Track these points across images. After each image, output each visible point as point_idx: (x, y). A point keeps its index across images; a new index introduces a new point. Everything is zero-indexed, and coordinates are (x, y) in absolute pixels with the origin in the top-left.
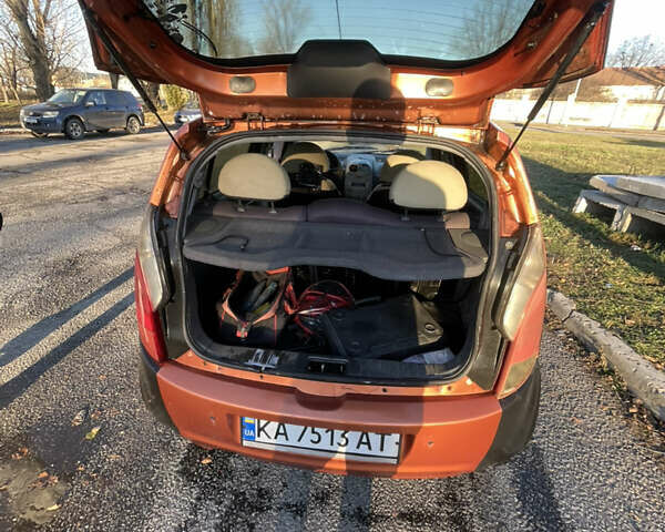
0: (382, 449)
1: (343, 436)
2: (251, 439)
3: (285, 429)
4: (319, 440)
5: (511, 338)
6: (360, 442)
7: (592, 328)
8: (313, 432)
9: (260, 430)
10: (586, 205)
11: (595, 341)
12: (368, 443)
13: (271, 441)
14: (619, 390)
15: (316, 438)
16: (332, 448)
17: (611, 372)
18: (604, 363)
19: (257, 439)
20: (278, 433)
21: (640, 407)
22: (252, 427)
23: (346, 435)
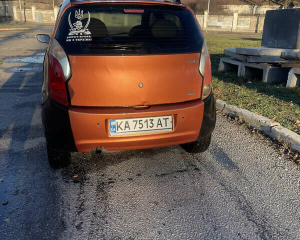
0: (166, 126)
1: (151, 123)
2: (115, 132)
3: (128, 125)
5: (203, 75)
6: (159, 124)
7: (234, 108)
8: (140, 124)
9: (118, 127)
10: (224, 66)
11: (236, 112)
12: (161, 124)
13: (124, 131)
14: (248, 127)
15: (141, 126)
16: (147, 129)
17: (244, 122)
18: (241, 120)
19: (117, 131)
20: (126, 127)
21: (256, 130)
22: (114, 127)
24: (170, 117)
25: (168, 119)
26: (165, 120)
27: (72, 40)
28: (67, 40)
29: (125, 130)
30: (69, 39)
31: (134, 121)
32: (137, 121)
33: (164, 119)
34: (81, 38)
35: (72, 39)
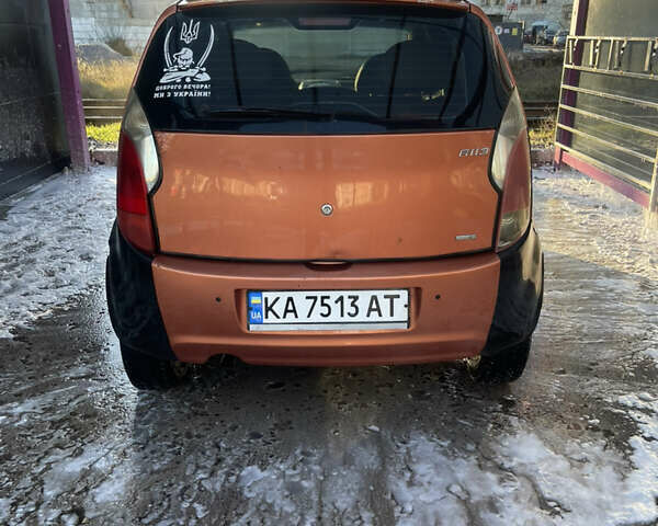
4: (329, 313)
8: (323, 304)
23: (356, 303)
24: (404, 294)
25: (398, 296)
26: (388, 300)
27: (166, 95)
28: (156, 95)
29: (284, 317)
30: (160, 91)
31: (308, 298)
32: (315, 298)
33: (386, 297)
34: (187, 90)
35: (165, 92)
